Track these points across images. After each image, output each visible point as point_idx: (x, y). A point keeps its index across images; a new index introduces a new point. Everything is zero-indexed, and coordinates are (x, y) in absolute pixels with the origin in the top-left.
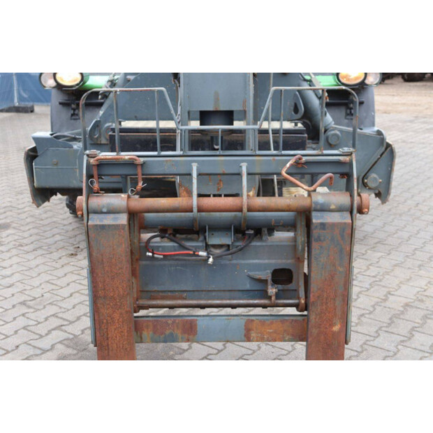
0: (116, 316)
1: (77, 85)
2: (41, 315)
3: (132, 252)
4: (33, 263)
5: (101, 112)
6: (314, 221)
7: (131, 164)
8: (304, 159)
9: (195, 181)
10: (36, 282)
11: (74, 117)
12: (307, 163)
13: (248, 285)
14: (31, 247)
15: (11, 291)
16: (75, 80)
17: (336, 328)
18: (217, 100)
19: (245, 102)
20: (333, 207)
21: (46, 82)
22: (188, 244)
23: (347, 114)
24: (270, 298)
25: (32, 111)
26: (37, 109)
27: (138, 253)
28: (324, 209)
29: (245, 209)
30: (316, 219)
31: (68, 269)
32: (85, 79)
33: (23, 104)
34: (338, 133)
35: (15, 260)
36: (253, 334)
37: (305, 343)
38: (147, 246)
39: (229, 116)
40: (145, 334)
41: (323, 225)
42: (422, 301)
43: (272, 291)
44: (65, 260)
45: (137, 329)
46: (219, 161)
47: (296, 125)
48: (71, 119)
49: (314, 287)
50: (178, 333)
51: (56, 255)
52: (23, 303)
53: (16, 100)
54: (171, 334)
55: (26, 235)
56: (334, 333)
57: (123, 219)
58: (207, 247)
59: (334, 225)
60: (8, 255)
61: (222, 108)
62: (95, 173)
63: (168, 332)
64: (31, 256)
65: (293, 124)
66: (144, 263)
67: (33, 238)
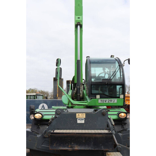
1: (41, 118)
11: (38, 128)
16: (40, 117)
21: (31, 117)
23: (122, 127)
32: (43, 116)
34: (121, 147)
47: (109, 131)
48: (37, 129)
65: (108, 131)
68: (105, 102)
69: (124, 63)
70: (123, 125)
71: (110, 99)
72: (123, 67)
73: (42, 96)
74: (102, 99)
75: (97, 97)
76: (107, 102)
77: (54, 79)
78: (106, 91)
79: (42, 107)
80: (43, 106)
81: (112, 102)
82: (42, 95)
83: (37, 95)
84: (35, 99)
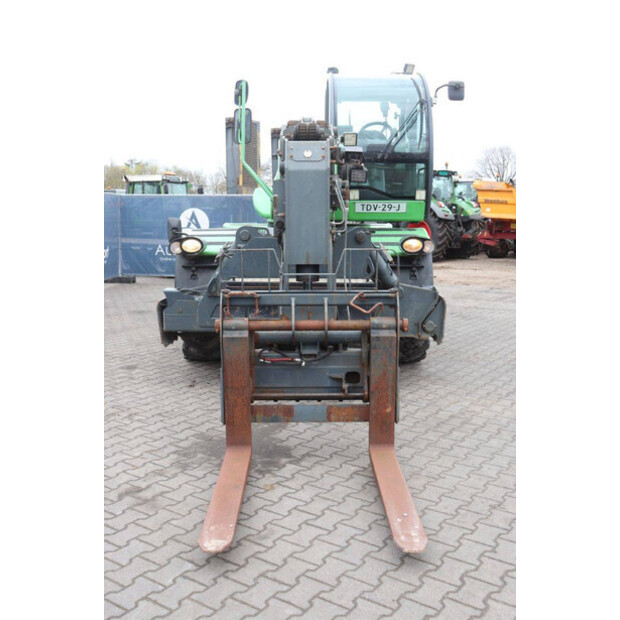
0: (239, 401)
1: (198, 252)
2: (175, 421)
3: (250, 360)
4: (162, 391)
5: (217, 273)
6: (372, 335)
7: (252, 298)
8: (365, 295)
9: (293, 309)
10: (166, 402)
11: (194, 278)
12: (367, 298)
13: (329, 383)
14: (157, 381)
15: (149, 407)
16: (197, 248)
17: (388, 410)
18: (308, 258)
19: (327, 259)
20: (384, 326)
21: (174, 249)
22: (288, 354)
23: (411, 276)
24: (343, 391)
25: (134, 282)
26: (138, 280)
27: (254, 361)
28: (379, 328)
29: (326, 328)
30: (374, 333)
31: (188, 395)
33: (126, 275)
34: (402, 288)
35: (146, 389)
36: (332, 417)
37: (367, 423)
38: (260, 356)
39: (316, 268)
40: (258, 416)
41: (378, 338)
42: (463, 414)
43: (345, 386)
44: (185, 389)
45: (252, 412)
46: (309, 297)
47: (367, 281)
48: (191, 279)
49: (373, 381)
50: (280, 415)
51: (178, 386)
52: (160, 414)
53: (120, 272)
54: (276, 417)
55: (151, 373)
56: (387, 414)
57: (246, 334)
58: (301, 356)
59: (385, 338)
60: (140, 386)
61: (311, 263)
62: (228, 303)
63: (274, 415)
64: (158, 386)
66: (258, 367)
67: (158, 375)
68: (373, 210)
69: (436, 97)
70: (414, 271)
71: (387, 203)
72: (432, 108)
73: (184, 185)
74: (366, 202)
75: (352, 197)
76: (379, 210)
77: (227, 124)
78: (378, 178)
79: (191, 219)
80: (193, 216)
81: (393, 210)
82: (183, 183)
83: (168, 181)
84: (159, 192)
